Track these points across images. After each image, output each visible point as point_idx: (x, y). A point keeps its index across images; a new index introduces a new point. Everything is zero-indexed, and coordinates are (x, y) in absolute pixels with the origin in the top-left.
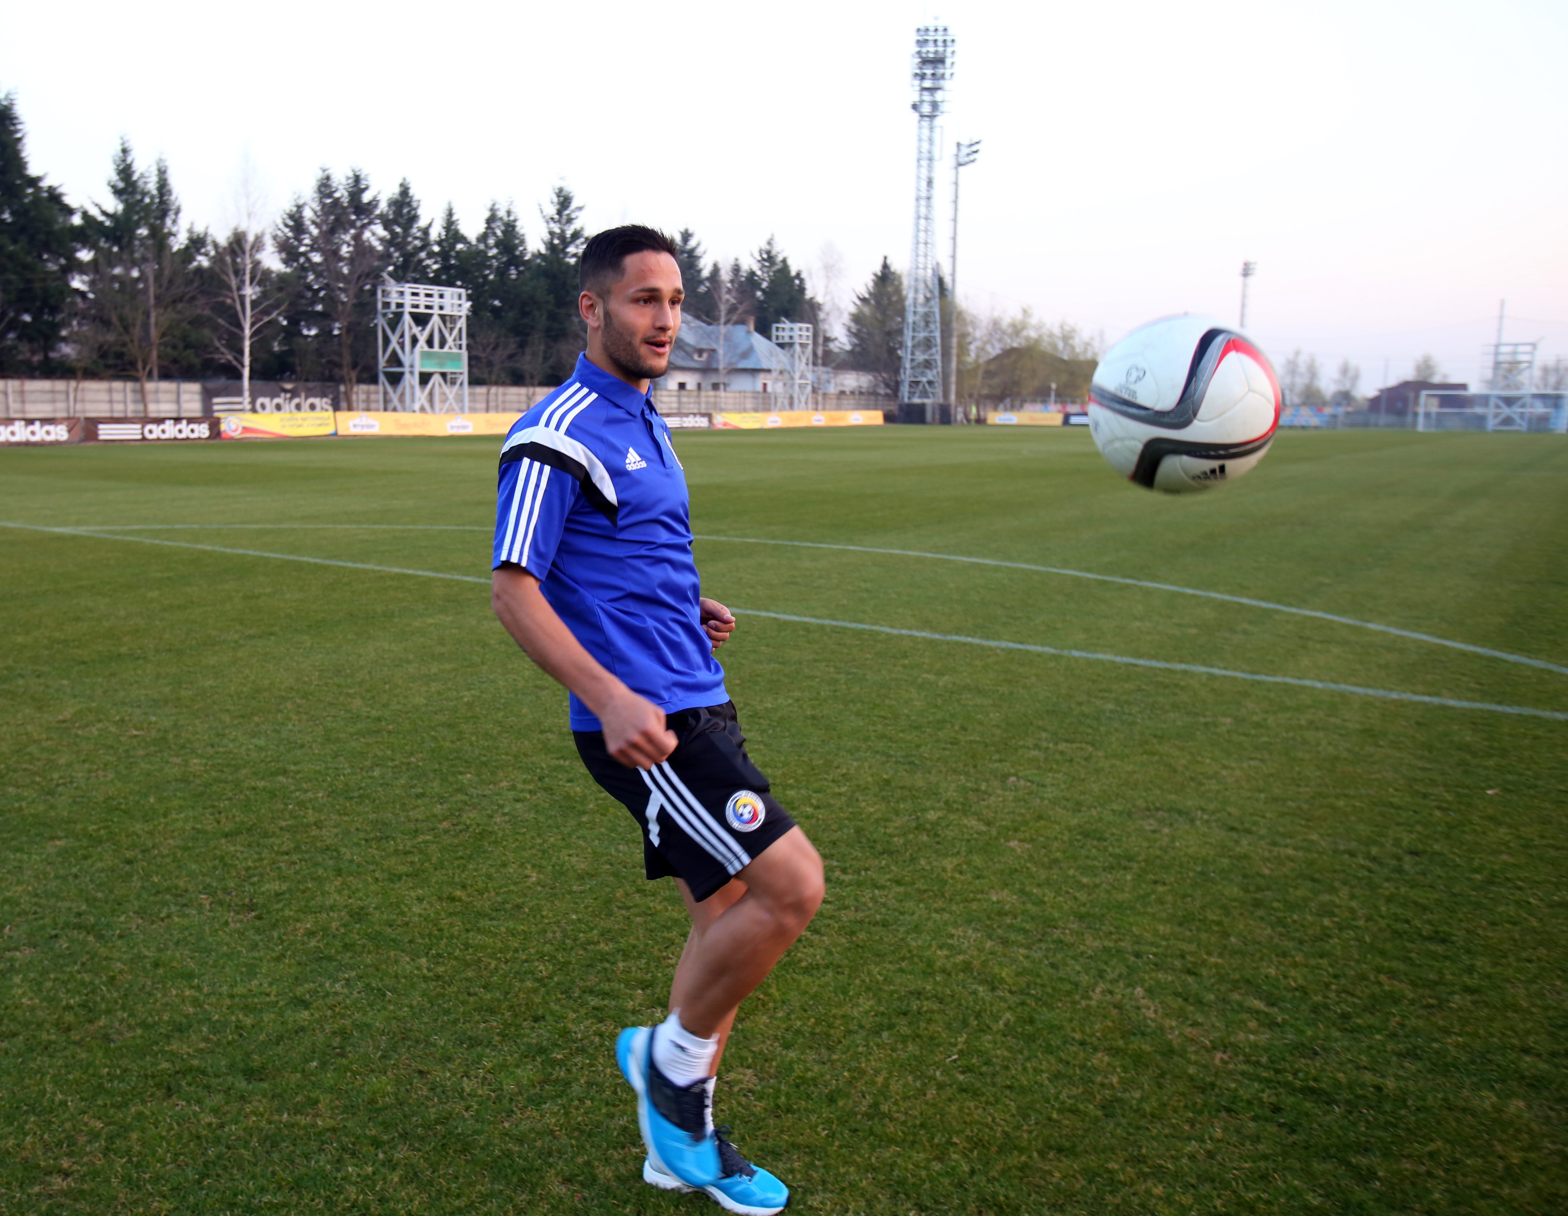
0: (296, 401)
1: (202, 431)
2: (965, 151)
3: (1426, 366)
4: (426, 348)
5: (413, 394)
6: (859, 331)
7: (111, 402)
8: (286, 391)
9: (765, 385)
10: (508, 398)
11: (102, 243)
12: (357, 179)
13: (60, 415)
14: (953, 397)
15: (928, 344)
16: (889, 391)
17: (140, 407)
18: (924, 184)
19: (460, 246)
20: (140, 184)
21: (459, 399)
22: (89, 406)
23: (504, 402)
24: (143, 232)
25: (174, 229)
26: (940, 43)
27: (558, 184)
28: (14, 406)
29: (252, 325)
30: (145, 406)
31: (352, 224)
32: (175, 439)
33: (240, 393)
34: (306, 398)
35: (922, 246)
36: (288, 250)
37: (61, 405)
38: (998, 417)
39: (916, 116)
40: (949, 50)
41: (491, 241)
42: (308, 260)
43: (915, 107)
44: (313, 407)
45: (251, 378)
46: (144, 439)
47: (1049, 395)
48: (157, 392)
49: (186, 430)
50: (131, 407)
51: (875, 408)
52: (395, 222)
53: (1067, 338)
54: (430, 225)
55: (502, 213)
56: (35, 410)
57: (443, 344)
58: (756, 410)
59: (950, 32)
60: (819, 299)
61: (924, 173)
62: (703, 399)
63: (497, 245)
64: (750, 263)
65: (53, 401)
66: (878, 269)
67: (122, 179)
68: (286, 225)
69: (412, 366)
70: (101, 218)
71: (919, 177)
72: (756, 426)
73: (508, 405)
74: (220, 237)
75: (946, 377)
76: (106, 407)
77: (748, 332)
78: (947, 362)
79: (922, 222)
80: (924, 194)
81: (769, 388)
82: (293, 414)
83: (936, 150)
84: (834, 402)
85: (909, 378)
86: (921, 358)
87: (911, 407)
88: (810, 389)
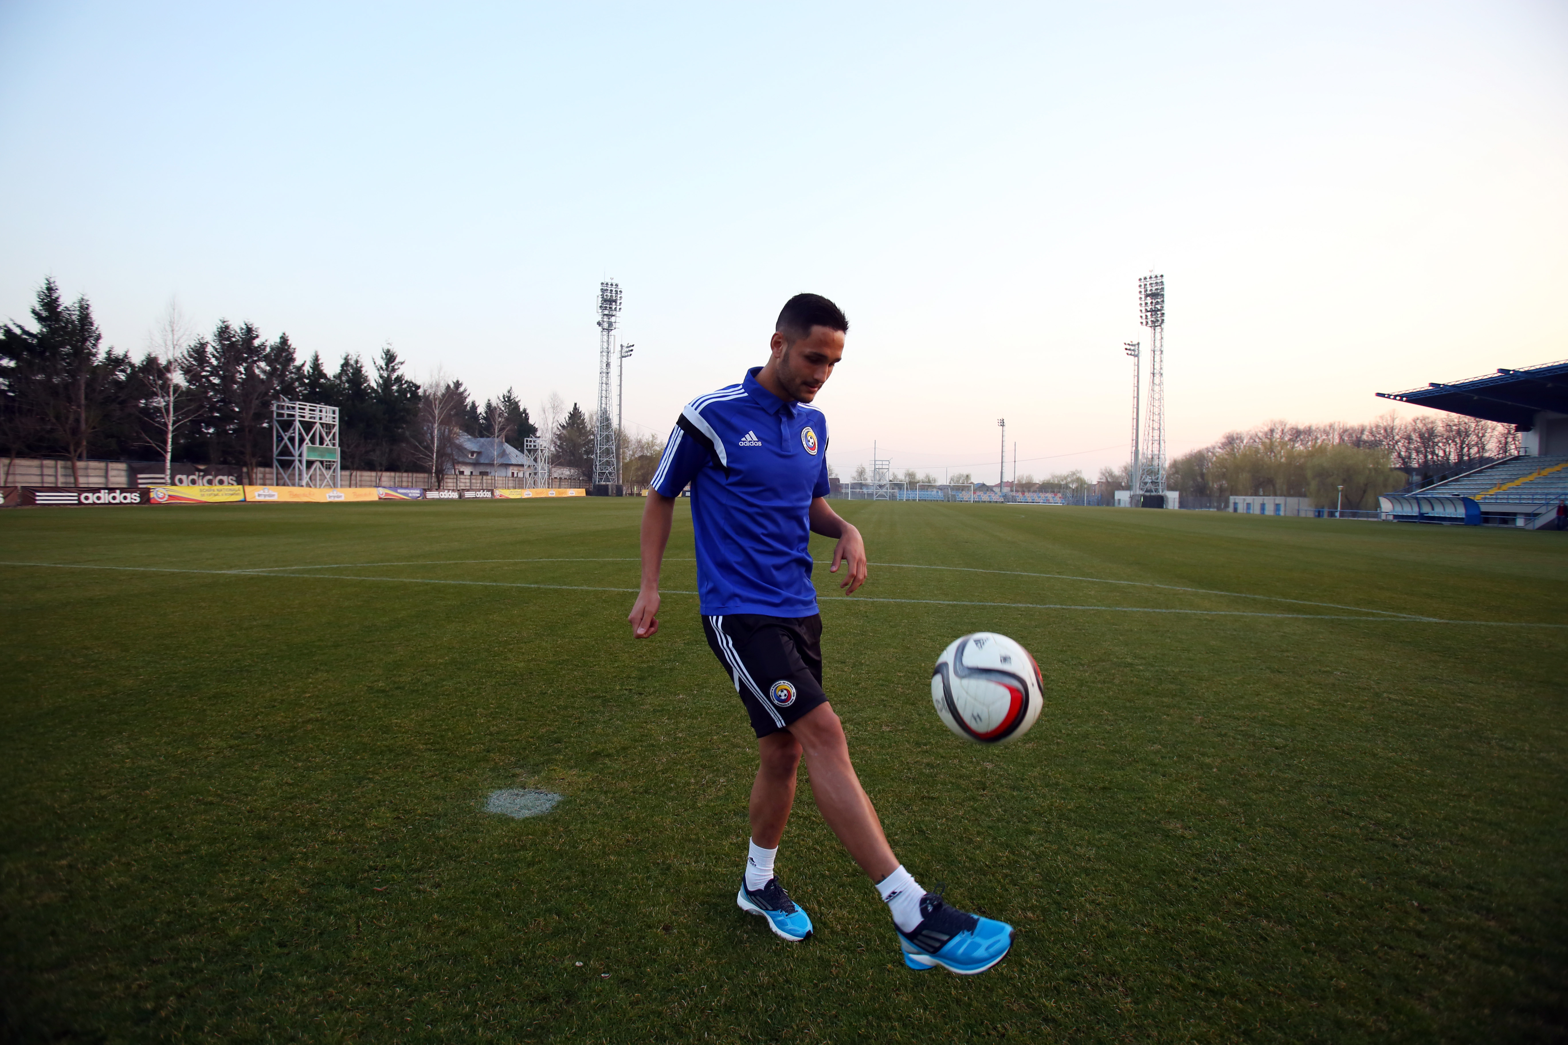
0: (210, 477)
1: (134, 498)
2: (625, 349)
4: (310, 445)
5: (300, 475)
6: (561, 444)
7: (42, 475)
8: (200, 471)
9: (513, 473)
10: (363, 478)
11: (25, 355)
12: (249, 330)
14: (621, 482)
15: (608, 452)
16: (585, 478)
17: (72, 480)
18: (604, 365)
19: (322, 380)
20: (65, 315)
21: (333, 478)
22: (18, 478)
23: (361, 481)
24: (67, 350)
25: (94, 350)
26: (614, 292)
27: (386, 347)
29: (174, 424)
30: (78, 480)
31: (245, 360)
32: (110, 503)
33: (163, 471)
34: (216, 476)
35: (603, 399)
36: (193, 375)
39: (600, 329)
40: (619, 296)
41: (344, 378)
42: (210, 381)
43: (599, 324)
44: (221, 482)
45: (173, 460)
46: (80, 503)
48: (87, 468)
49: (119, 498)
50: (61, 480)
51: (580, 488)
52: (276, 360)
54: (303, 365)
55: (352, 362)
57: (321, 443)
58: (515, 488)
59: (620, 287)
60: (538, 425)
61: (605, 359)
62: (484, 481)
63: (348, 381)
64: (498, 403)
66: (571, 409)
67: (47, 310)
68: (190, 356)
69: (300, 455)
70: (26, 337)
71: (601, 361)
72: (519, 497)
73: (363, 483)
74: (137, 359)
75: (618, 470)
76: (38, 479)
77: (502, 442)
78: (618, 462)
79: (604, 385)
80: (605, 371)
81: (515, 475)
82: (207, 487)
83: (611, 348)
84: (557, 483)
85: (599, 471)
86: (605, 460)
87: (600, 487)
88: (547, 476)
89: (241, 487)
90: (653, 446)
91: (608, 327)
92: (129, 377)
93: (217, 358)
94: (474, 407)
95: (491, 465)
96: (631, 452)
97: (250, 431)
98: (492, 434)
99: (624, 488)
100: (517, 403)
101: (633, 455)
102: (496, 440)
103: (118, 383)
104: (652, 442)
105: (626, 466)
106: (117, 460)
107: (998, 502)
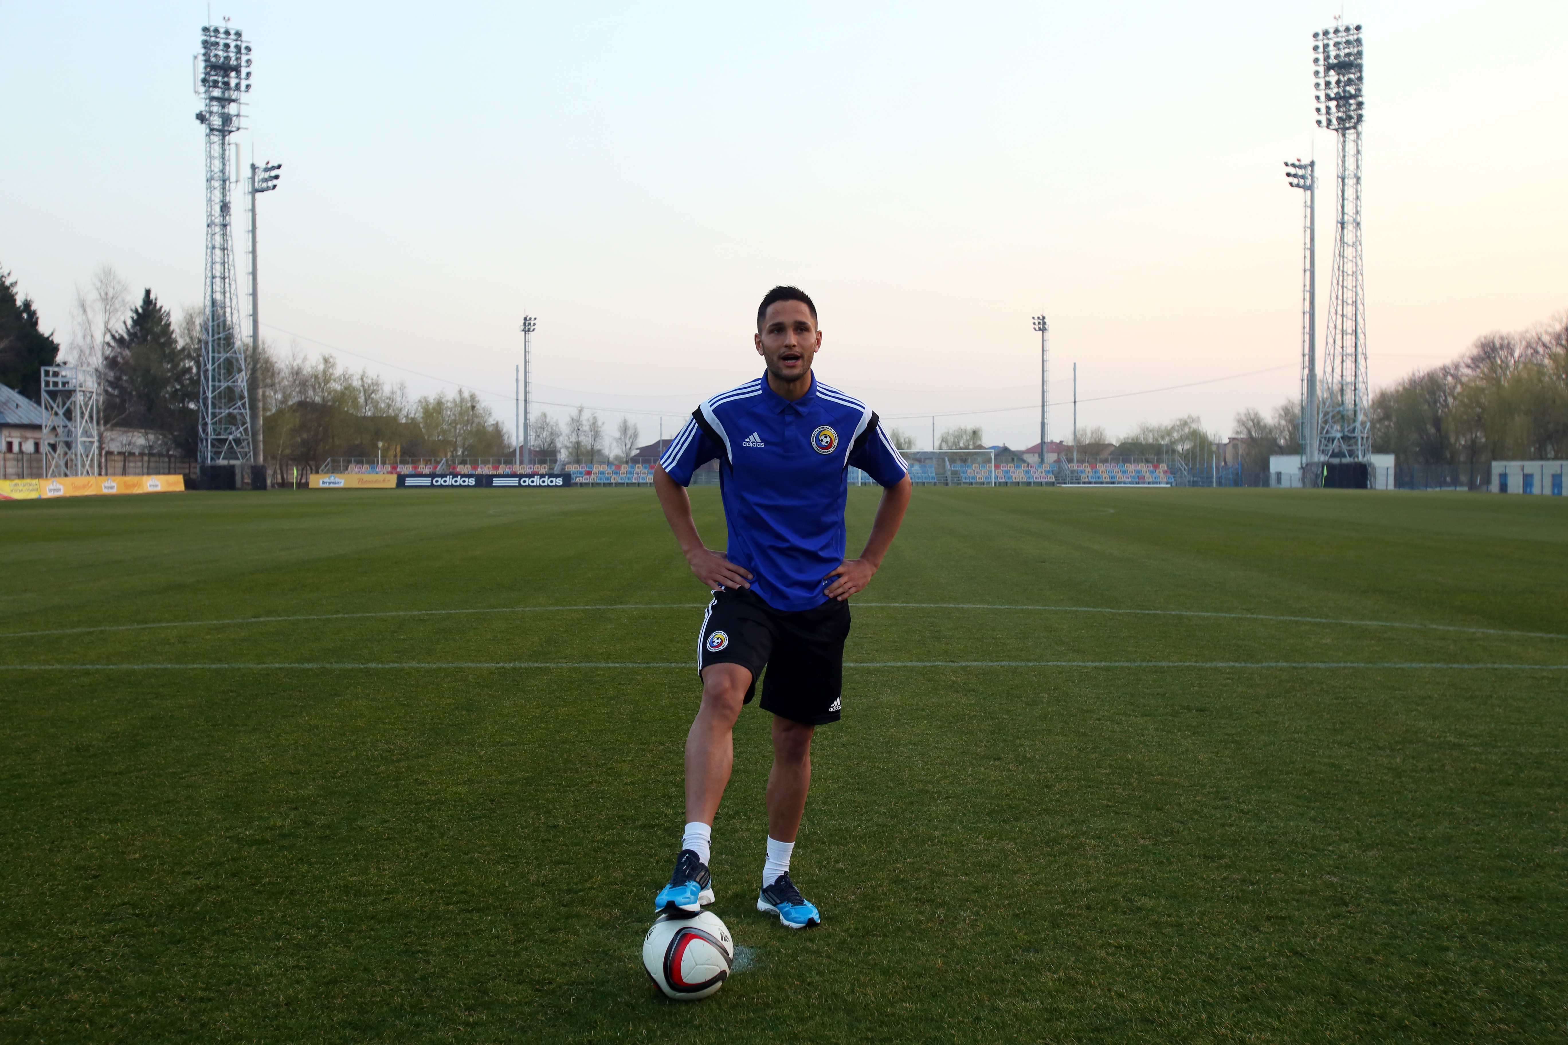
2: (261, 175)
6: (118, 379)
9: (10, 444)
14: (261, 458)
16: (181, 451)
18: (217, 208)
26: (232, 49)
38: (320, 481)
39: (203, 129)
40: (244, 58)
43: (201, 117)
51: (172, 473)
58: (21, 476)
59: (244, 37)
61: (217, 196)
66: (139, 303)
71: (210, 200)
72: (33, 495)
75: (255, 434)
78: (254, 417)
79: (218, 252)
80: (218, 220)
81: (16, 448)
83: (231, 170)
84: (120, 465)
85: (211, 436)
86: (225, 412)
87: (216, 469)
88: (95, 449)
90: (326, 380)
91: (221, 126)
96: (279, 396)
99: (270, 472)
100: (9, 290)
101: (284, 401)
104: (325, 372)
105: (271, 425)
107: (1053, 484)
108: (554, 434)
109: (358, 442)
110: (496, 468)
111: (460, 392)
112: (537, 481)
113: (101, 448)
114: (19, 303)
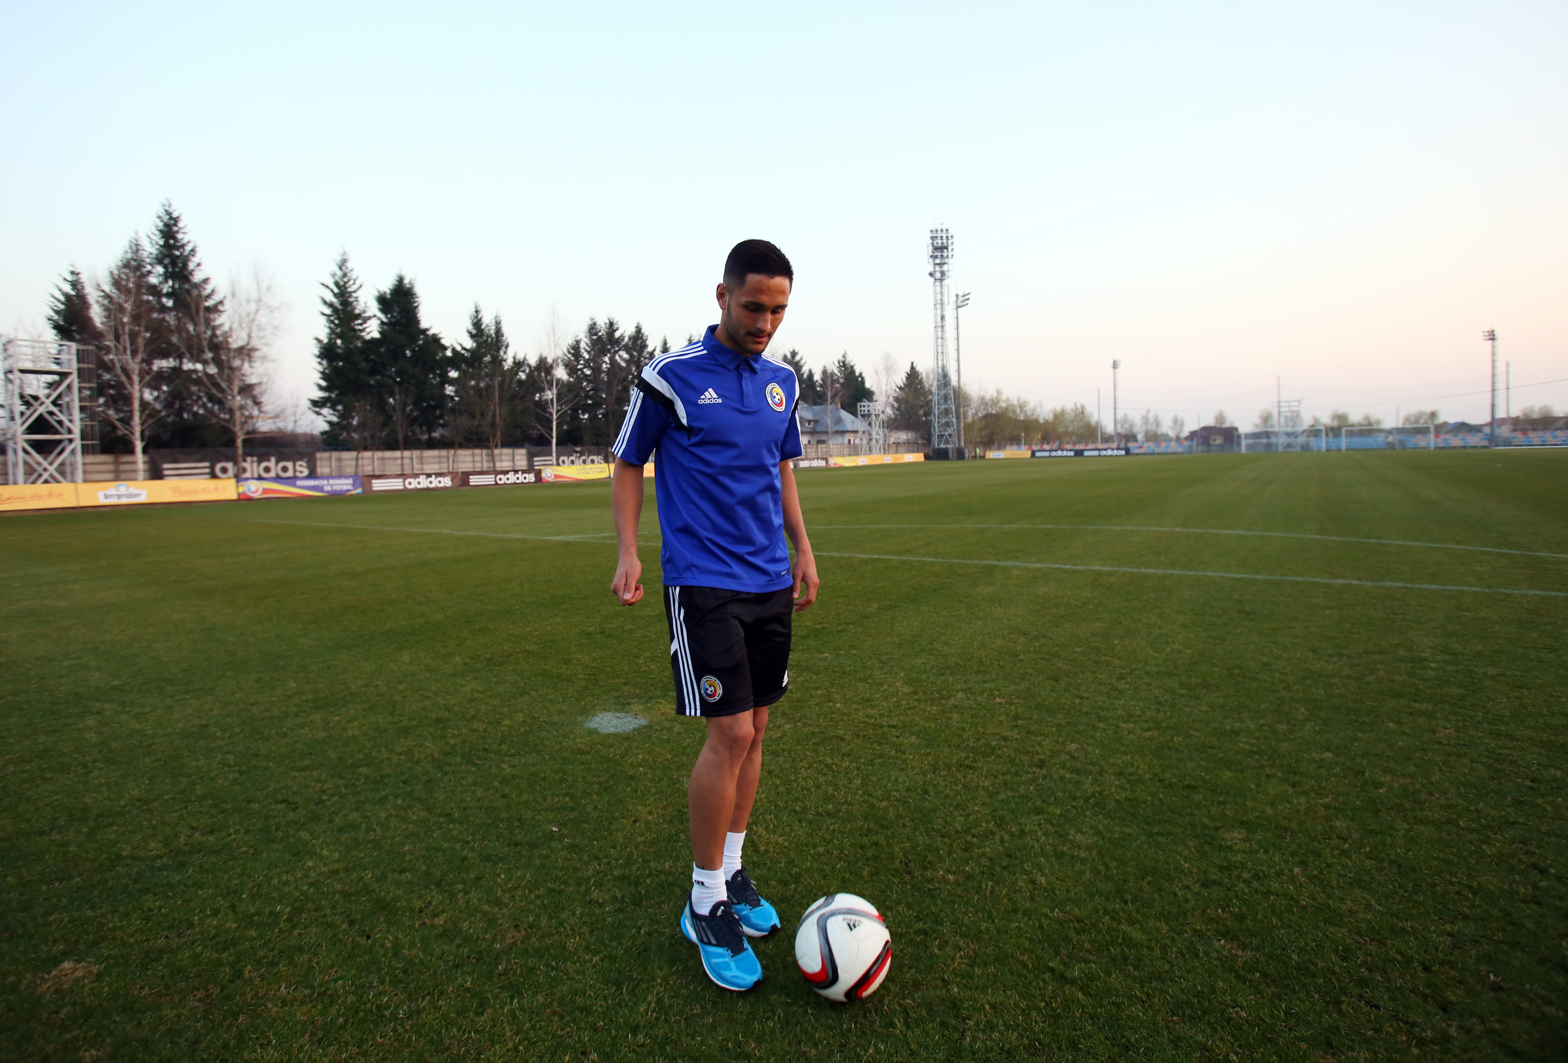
0: (584, 458)
1: (531, 478)
2: (961, 298)
3: (1220, 418)
6: (899, 406)
7: (474, 462)
8: (576, 452)
9: (849, 440)
11: (463, 366)
12: (611, 324)
13: (445, 471)
14: (963, 444)
15: (947, 412)
16: (924, 441)
17: (491, 465)
18: (939, 318)
20: (486, 331)
22: (461, 465)
24: (488, 359)
25: (505, 357)
26: (945, 238)
28: (417, 466)
29: (557, 413)
30: (494, 464)
31: (609, 351)
32: (515, 483)
33: (550, 454)
34: (589, 456)
35: (940, 355)
36: (571, 369)
37: (444, 465)
38: (991, 454)
39: (932, 280)
40: (950, 241)
42: (583, 373)
43: (931, 275)
44: (593, 462)
45: (557, 444)
46: (496, 483)
47: (1021, 440)
48: (501, 455)
49: (521, 478)
50: (485, 465)
51: (918, 452)
52: (634, 348)
53: (1021, 407)
56: (429, 469)
58: (850, 455)
59: (950, 231)
60: (874, 389)
61: (940, 312)
62: (819, 450)
64: (834, 368)
65: (440, 463)
66: (908, 369)
67: (475, 328)
68: (569, 353)
70: (463, 352)
71: (936, 315)
72: (853, 464)
74: (533, 361)
75: (959, 431)
76: (471, 465)
77: (837, 409)
78: (958, 423)
79: (940, 340)
80: (939, 324)
81: (852, 442)
82: (582, 466)
83: (945, 298)
84: (894, 449)
85: (937, 433)
86: (944, 421)
87: (940, 450)
88: (881, 442)
89: (606, 465)
90: (998, 402)
91: (939, 276)
92: (529, 376)
93: (589, 352)
94: (811, 375)
95: (826, 433)
96: (973, 411)
97: (613, 414)
98: (826, 401)
99: (966, 451)
100: (852, 367)
101: (976, 414)
102: (830, 407)
103: (520, 382)
104: (997, 398)
105: (968, 427)
106: (521, 446)
107: (1486, 447)
108: (1132, 426)
109: (1016, 433)
110: (1086, 445)
111: (1075, 404)
112: (1109, 452)
113: (885, 441)
114: (857, 374)
